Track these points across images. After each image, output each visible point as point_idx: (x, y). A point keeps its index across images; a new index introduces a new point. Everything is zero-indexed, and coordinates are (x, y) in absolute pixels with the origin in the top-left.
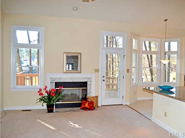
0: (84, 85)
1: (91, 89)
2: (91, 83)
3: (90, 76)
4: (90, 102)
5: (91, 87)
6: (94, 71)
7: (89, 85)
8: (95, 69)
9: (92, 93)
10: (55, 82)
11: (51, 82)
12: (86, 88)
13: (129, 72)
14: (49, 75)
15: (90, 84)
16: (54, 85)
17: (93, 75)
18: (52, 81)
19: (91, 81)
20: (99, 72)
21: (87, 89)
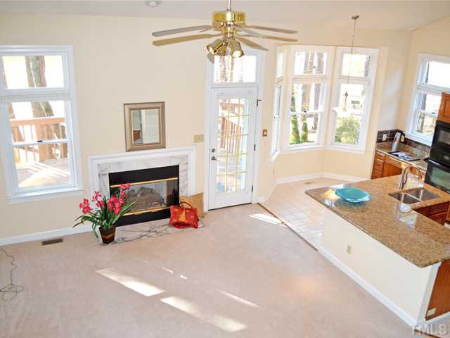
1: (187, 179)
2: (187, 168)
3: (184, 153)
4: (189, 209)
5: (187, 175)
6: (193, 141)
7: (182, 171)
8: (195, 136)
9: (189, 187)
10: (109, 174)
11: (99, 175)
12: (177, 178)
13: (266, 135)
14: (93, 159)
15: (186, 170)
16: (107, 179)
17: (192, 149)
18: (102, 171)
19: (187, 164)
20: (203, 141)
21: (178, 180)
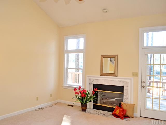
0: (120, 89)
1: (128, 95)
2: (128, 89)
3: (127, 80)
5: (127, 92)
6: (132, 75)
7: (125, 90)
8: (133, 73)
9: (128, 99)
10: (94, 84)
11: (90, 84)
12: (123, 93)
14: (88, 77)
16: (92, 86)
17: (131, 79)
18: (91, 82)
19: (128, 86)
20: (138, 76)
